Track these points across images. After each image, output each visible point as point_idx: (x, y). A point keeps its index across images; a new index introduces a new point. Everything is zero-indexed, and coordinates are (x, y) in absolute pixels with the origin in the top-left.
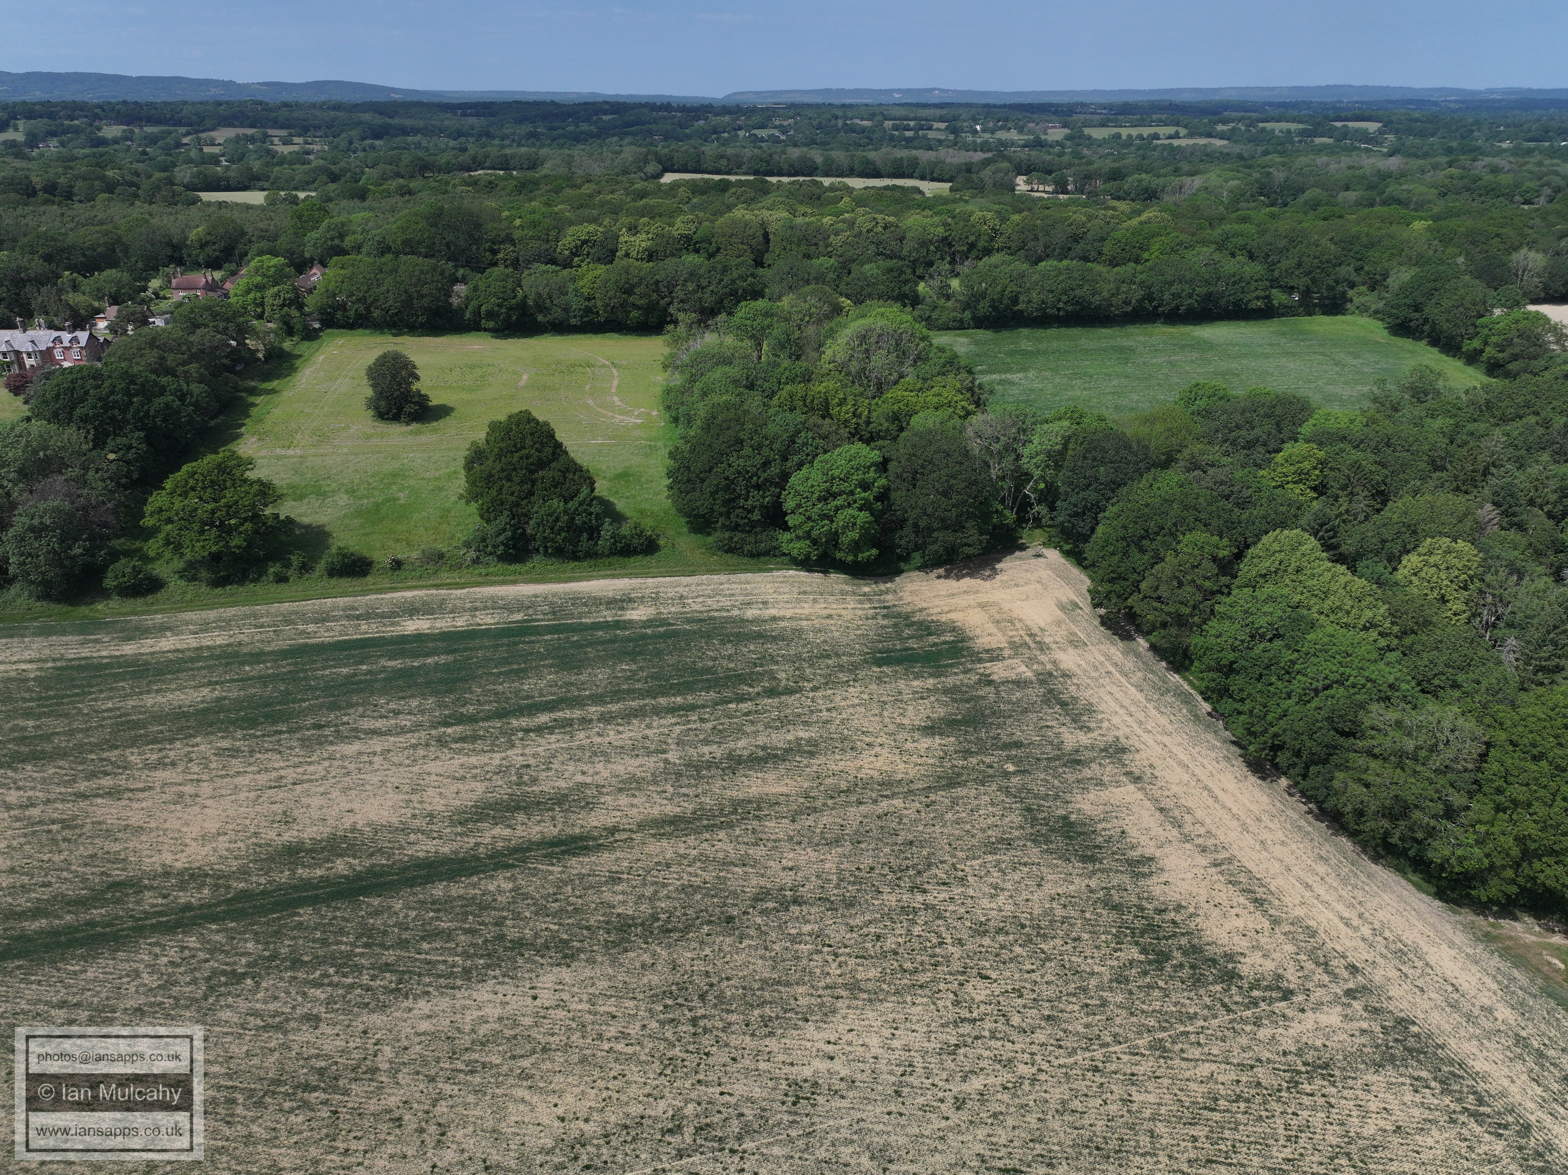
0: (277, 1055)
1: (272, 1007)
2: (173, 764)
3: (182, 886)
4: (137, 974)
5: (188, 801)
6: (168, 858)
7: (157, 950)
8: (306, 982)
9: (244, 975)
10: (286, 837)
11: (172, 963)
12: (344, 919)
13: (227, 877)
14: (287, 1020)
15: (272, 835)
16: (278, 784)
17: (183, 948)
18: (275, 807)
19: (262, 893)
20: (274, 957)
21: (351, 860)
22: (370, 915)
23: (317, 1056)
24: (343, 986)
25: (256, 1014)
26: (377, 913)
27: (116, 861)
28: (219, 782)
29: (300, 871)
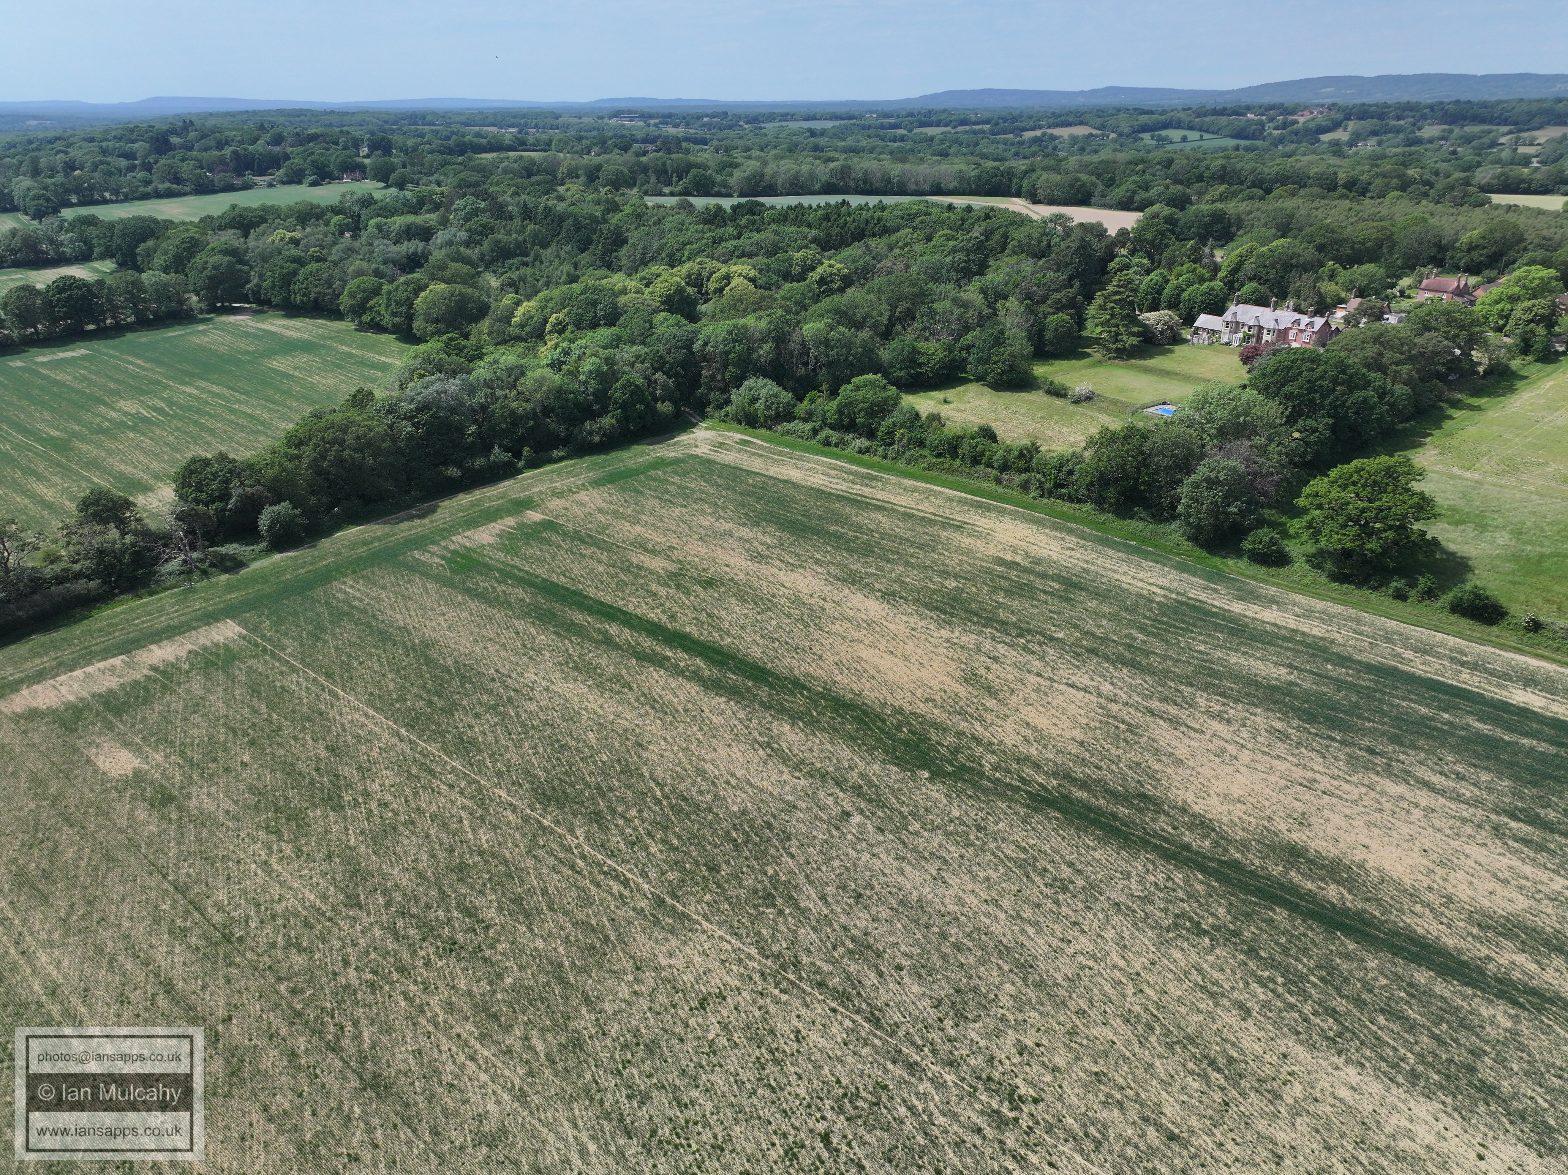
0: (1201, 1017)
1: (1216, 975)
2: (1229, 721)
3: (1191, 827)
4: (1128, 877)
5: (1227, 758)
6: (1190, 798)
7: (1150, 867)
8: (1253, 974)
9: (1206, 933)
10: (1295, 836)
11: (1156, 885)
12: (1313, 941)
13: (1230, 842)
14: (1223, 995)
15: (1283, 827)
16: (1309, 785)
17: (1169, 878)
18: (1297, 804)
19: (1252, 873)
20: (1236, 934)
21: (1345, 892)
22: (1340, 955)
23: (1233, 1045)
24: (1284, 1001)
25: (1200, 971)
26: (1347, 956)
27: (1152, 777)
28: (1259, 756)
29: (1293, 874)
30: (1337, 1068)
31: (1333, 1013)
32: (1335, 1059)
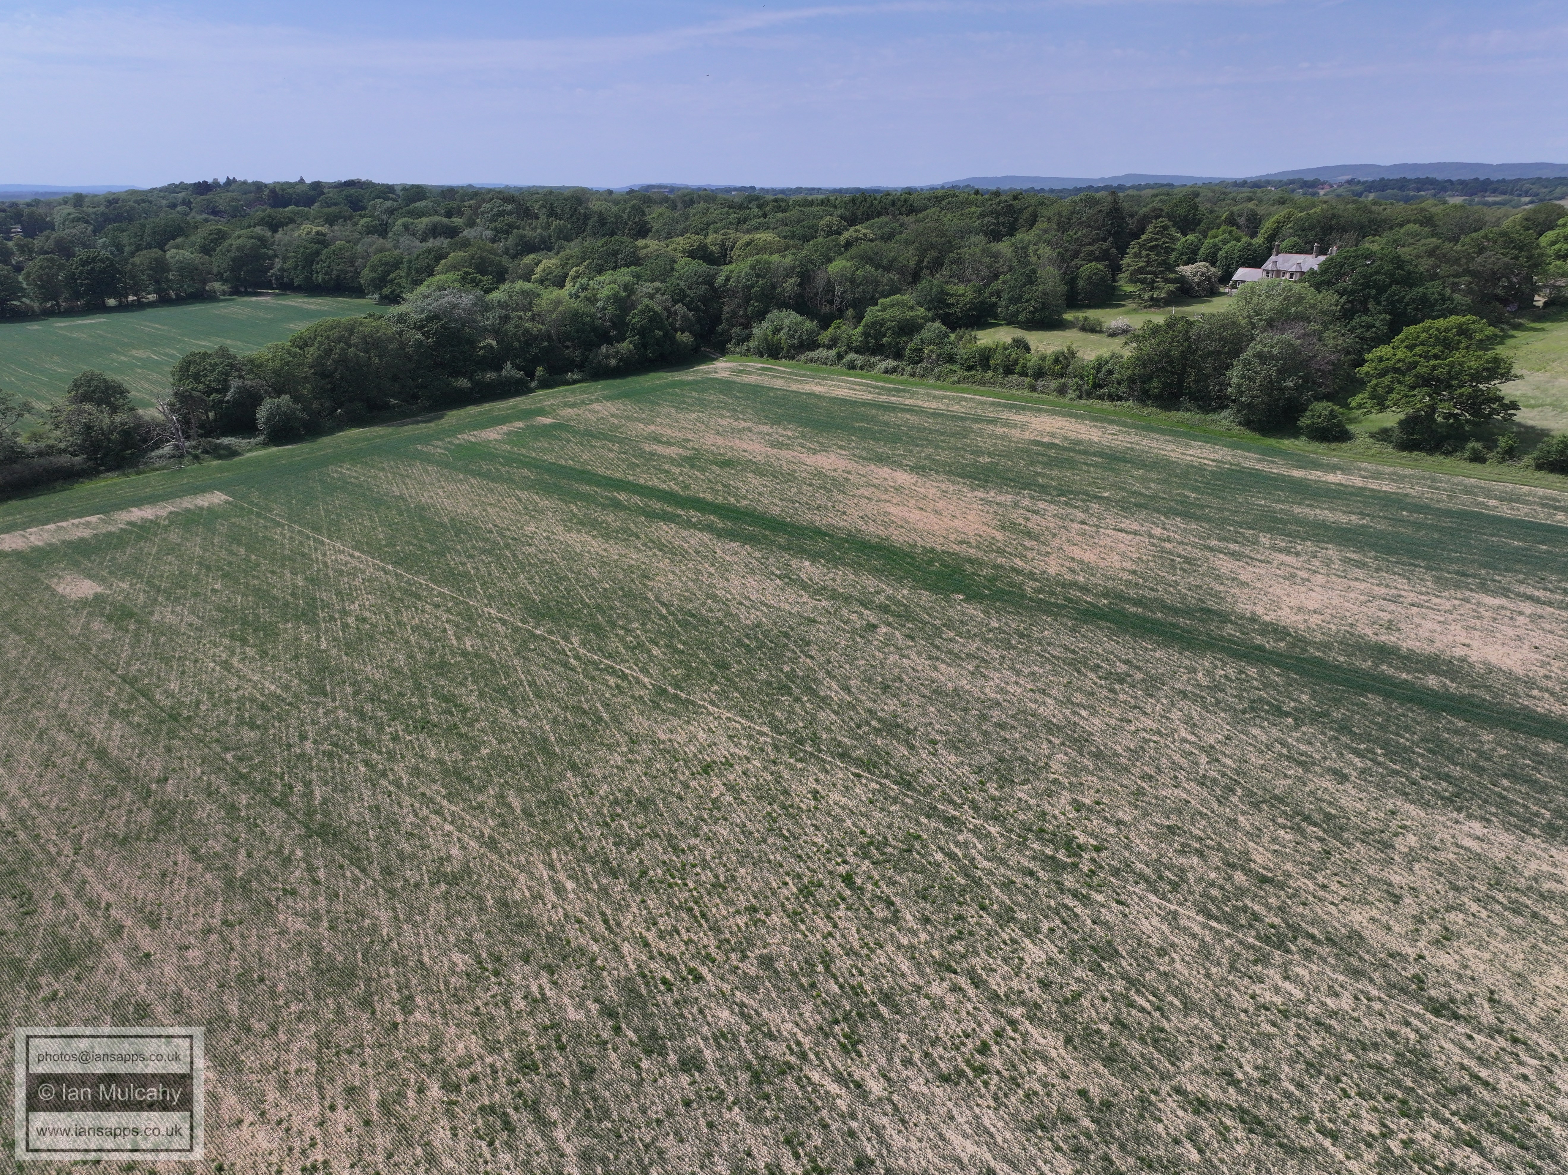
0: (1290, 781)
1: (1303, 747)
2: (1297, 554)
3: (1263, 633)
4: (1194, 671)
5: (1298, 581)
6: (1259, 610)
7: (1219, 664)
8: (1347, 747)
9: (1287, 714)
10: (1383, 638)
11: (1226, 677)
12: (1414, 720)
13: (1310, 643)
14: (1313, 764)
15: (1369, 631)
16: (1396, 599)
17: (1241, 672)
18: (1381, 614)
19: (1337, 667)
20: (1326, 714)
21: (1448, 682)
22: (1448, 731)
23: (1330, 804)
24: (1387, 768)
25: (1284, 744)
26: (1457, 732)
27: (1216, 596)
28: (1334, 579)
29: (1385, 667)
30: (1457, 822)
31: (1447, 777)
32: (1455, 815)
